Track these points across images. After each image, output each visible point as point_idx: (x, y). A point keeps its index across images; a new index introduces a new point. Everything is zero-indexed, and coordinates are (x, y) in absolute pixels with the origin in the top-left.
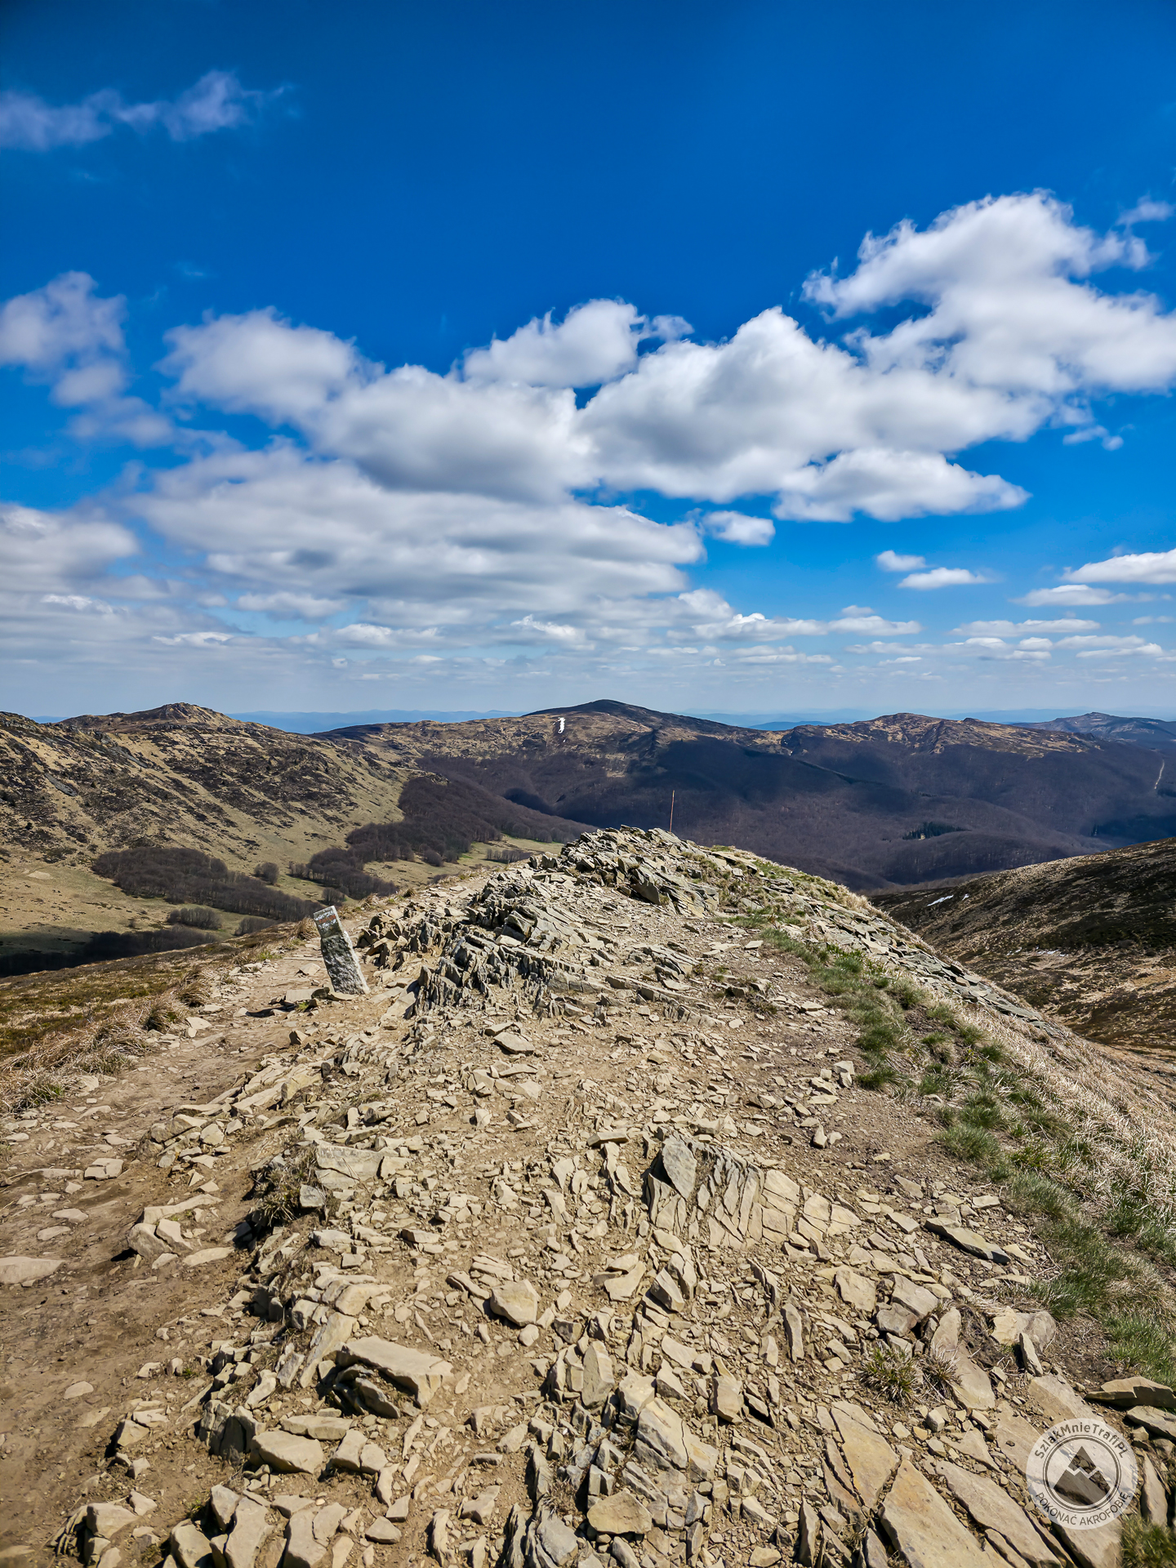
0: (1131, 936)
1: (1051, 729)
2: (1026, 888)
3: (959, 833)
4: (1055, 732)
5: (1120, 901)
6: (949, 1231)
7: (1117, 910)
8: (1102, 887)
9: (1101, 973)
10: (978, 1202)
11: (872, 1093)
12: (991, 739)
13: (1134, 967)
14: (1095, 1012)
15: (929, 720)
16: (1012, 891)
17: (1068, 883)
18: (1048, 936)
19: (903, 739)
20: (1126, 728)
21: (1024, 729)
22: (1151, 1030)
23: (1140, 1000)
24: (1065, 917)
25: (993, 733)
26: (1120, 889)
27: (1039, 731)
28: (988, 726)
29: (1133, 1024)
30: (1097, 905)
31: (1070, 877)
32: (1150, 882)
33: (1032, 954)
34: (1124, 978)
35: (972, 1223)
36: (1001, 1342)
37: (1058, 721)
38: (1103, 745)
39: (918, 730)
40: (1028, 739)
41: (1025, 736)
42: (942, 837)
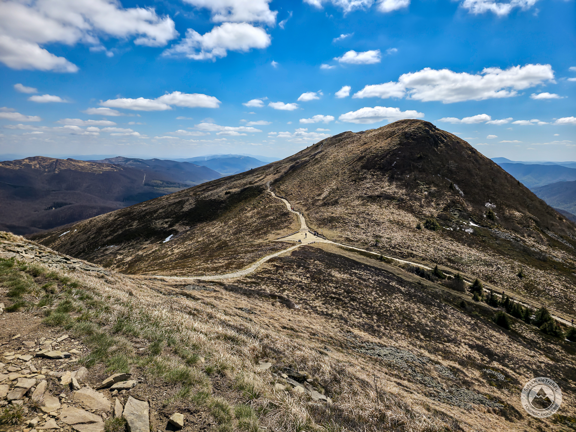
0: (139, 235)
1: (104, 163)
2: (100, 224)
3: (70, 206)
4: (105, 164)
5: (135, 224)
6: (46, 354)
7: (134, 227)
8: (128, 220)
9: (130, 250)
10: (59, 340)
11: (13, 313)
12: (79, 166)
13: (142, 246)
14: (129, 264)
15: (51, 159)
16: (94, 226)
17: (116, 220)
18: (110, 240)
19: (40, 168)
20: (131, 162)
21: (93, 163)
22: (148, 266)
23: (144, 257)
24: (116, 232)
25: (80, 164)
26: (134, 220)
27: (99, 163)
28: (78, 161)
29: (143, 265)
30: (127, 226)
31: (116, 217)
32: (144, 216)
33: (104, 248)
34: (138, 250)
35: (56, 348)
36: (64, 384)
37: (106, 159)
38: (124, 168)
39: (46, 163)
40: (95, 167)
41: (94, 165)
42: (63, 208)
